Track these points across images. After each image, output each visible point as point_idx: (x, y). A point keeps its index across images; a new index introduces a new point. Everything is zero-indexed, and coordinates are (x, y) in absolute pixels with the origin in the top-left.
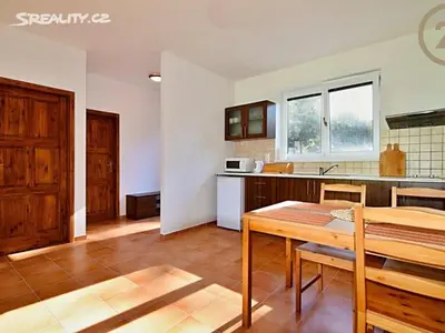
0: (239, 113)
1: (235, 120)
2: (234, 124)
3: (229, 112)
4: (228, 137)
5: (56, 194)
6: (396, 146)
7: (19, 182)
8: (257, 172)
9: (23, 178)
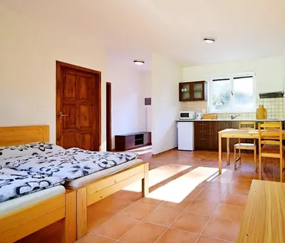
0: (188, 86)
1: (185, 90)
2: (184, 92)
3: (181, 85)
4: (181, 99)
5: (91, 133)
6: (263, 106)
7: (73, 126)
8: (199, 119)
9: (75, 123)
